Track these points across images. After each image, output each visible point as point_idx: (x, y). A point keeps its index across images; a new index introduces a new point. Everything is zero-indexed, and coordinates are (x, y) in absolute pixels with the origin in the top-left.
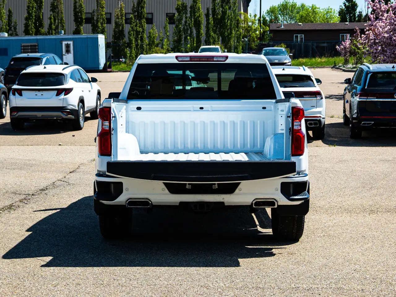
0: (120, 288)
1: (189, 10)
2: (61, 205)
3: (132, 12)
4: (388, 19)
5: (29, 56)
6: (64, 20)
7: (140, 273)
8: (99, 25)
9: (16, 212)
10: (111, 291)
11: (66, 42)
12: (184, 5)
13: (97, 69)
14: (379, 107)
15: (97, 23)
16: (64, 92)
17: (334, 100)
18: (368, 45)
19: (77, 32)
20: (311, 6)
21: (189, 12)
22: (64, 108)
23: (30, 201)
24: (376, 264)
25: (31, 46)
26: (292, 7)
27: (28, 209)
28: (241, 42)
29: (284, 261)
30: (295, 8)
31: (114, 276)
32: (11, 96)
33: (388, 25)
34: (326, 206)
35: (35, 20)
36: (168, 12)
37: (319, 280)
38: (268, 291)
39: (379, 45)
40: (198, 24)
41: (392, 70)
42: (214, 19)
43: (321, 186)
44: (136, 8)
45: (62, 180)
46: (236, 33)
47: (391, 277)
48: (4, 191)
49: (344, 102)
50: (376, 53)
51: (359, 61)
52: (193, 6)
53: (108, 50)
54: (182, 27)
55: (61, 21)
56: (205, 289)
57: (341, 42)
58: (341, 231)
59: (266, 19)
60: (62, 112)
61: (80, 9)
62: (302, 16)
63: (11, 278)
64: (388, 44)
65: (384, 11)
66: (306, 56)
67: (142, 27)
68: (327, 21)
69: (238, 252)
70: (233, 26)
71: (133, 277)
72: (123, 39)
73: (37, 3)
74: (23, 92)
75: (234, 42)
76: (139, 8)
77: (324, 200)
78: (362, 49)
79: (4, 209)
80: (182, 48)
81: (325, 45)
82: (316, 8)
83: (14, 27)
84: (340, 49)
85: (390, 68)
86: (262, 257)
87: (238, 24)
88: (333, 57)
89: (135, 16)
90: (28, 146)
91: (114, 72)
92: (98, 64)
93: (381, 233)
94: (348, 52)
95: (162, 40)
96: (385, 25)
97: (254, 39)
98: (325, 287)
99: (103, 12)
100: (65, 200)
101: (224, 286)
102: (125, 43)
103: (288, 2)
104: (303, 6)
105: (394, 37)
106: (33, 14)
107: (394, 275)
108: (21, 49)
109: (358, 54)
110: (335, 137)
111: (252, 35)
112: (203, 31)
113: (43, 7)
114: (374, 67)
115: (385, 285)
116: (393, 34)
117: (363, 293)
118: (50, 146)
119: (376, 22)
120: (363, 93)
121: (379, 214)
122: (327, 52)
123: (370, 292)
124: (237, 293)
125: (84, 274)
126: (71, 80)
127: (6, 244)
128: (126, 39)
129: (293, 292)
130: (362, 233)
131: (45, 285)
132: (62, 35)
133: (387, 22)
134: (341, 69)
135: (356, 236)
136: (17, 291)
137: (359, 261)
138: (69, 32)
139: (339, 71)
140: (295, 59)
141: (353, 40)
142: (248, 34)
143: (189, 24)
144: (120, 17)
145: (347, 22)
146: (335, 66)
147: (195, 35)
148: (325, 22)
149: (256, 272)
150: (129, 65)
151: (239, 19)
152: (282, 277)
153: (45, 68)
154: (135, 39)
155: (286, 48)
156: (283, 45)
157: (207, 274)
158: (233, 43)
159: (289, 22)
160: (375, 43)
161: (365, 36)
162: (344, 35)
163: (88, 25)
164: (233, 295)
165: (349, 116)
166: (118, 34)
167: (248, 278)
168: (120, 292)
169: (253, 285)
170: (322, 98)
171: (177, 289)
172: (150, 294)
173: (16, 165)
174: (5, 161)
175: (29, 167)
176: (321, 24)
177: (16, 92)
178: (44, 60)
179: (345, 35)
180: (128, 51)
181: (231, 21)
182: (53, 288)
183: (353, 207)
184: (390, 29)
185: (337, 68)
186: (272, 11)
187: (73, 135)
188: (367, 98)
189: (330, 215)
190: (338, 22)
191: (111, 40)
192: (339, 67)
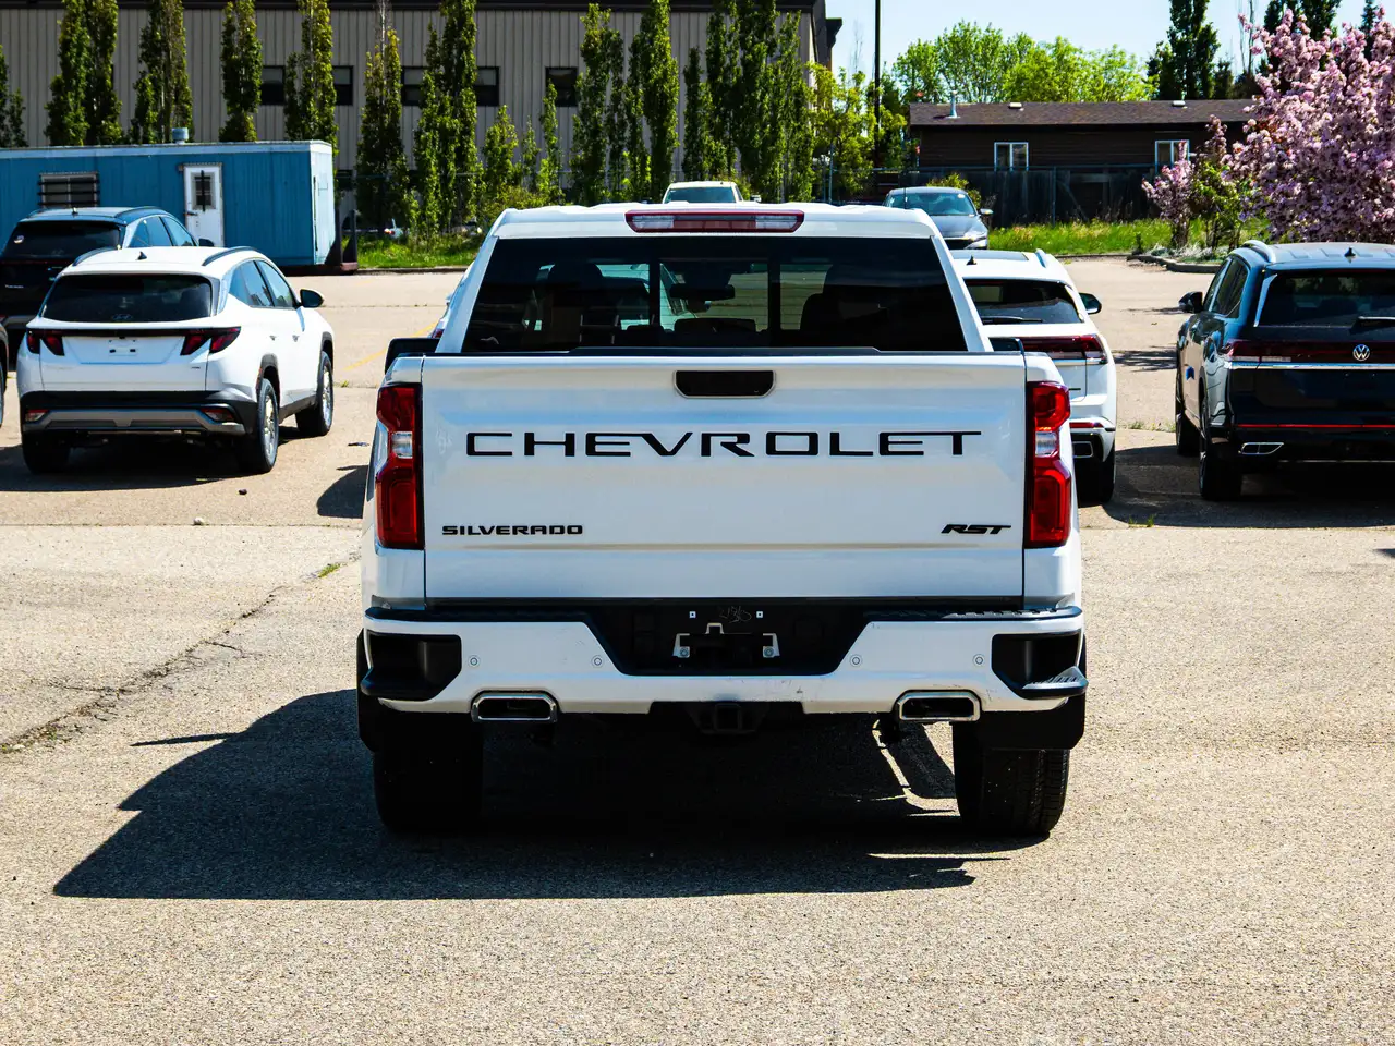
0: (469, 984)
1: (627, 55)
2: (225, 724)
3: (425, 64)
4: (1323, 90)
5: (76, 218)
6: (187, 92)
7: (527, 938)
8: (313, 109)
9: (72, 746)
10: (439, 994)
11: (197, 170)
12: (612, 38)
13: (308, 263)
14: (1303, 392)
15: (306, 102)
16: (209, 342)
17: (1139, 368)
18: (1258, 180)
19: (235, 132)
20: (1053, 43)
21: (627, 66)
22: (210, 397)
23: (115, 711)
24: (1314, 906)
25: (73, 182)
26: (986, 46)
27: (113, 735)
28: (809, 169)
29: (1005, 898)
30: (994, 49)
31: (441, 947)
32: (25, 356)
33: (1326, 110)
34: (1132, 726)
35: (87, 90)
36: (553, 65)
37: (1128, 957)
38: (962, 991)
39: (1295, 179)
40: (658, 107)
41: (1344, 263)
42: (717, 90)
43: (1110, 659)
44: (442, 49)
45: (217, 641)
46: (792, 137)
47: (1369, 947)
48: (23, 678)
49: (1179, 373)
50: (1284, 206)
51: (1224, 234)
52: (643, 41)
53: (344, 195)
54: (604, 117)
55: (177, 93)
56: (753, 987)
57: (1160, 168)
58: (1187, 805)
59: (895, 88)
60: (203, 411)
61: (246, 53)
62: (1020, 79)
63: (97, 956)
64: (1324, 176)
65: (1310, 61)
66: (1036, 216)
67: (463, 115)
68: (1108, 96)
69: (848, 872)
70: (782, 113)
71: (507, 950)
72: (394, 157)
73: (92, 32)
74: (67, 342)
75: (786, 169)
76: (450, 48)
77: (1122, 704)
78: (1235, 191)
79: (27, 737)
80: (602, 188)
81: (1103, 178)
82: (1068, 50)
83: (13, 117)
84: (1157, 192)
85: (1339, 256)
86: (930, 885)
87: (799, 104)
88: (1130, 220)
89: (437, 78)
90: (87, 529)
91: (364, 272)
92: (310, 244)
93: (1324, 811)
94: (1185, 202)
95: (533, 163)
96: (1314, 109)
97: (855, 158)
98: (1151, 977)
99: (326, 63)
100: (235, 709)
101: (812, 977)
102: (402, 170)
103: (971, 28)
104: (1023, 42)
105: (1346, 152)
106: (82, 71)
107: (1376, 941)
108: (40, 194)
109: (1222, 209)
110: (1150, 497)
111: (848, 145)
112: (677, 129)
113: (115, 45)
114: (1283, 255)
115: (1349, 971)
116: (1344, 140)
117: (1278, 997)
118: (164, 528)
119: (1283, 101)
120: (1247, 343)
121: (1313, 749)
122: (1109, 204)
123: (1302, 992)
124: (860, 997)
125: (342, 941)
126: (232, 299)
127: (60, 850)
128: (407, 158)
129: (1045, 994)
130: (1263, 811)
131: (217, 976)
132: (184, 145)
133: (1321, 99)
134: (1161, 263)
135: (1241, 821)
136: (127, 995)
137: (1256, 898)
138: (206, 134)
139: (1155, 268)
140: (999, 228)
141: (1203, 160)
142: (834, 142)
143: (628, 107)
144: (385, 82)
145: (1180, 99)
146: (1140, 251)
147: (647, 145)
148: (1099, 99)
149: (915, 934)
150: (418, 249)
151: (802, 89)
152: (1005, 947)
153: (142, 257)
154: (439, 157)
155: (966, 188)
156: (956, 177)
157: (751, 939)
158: (781, 172)
159: (973, 98)
160: (1281, 173)
161: (1246, 148)
162: (1169, 145)
163: (270, 109)
164: (849, 1003)
165: (1196, 422)
166: (379, 142)
167: (891, 951)
168: (469, 997)
169: (909, 972)
170: (1104, 362)
171: (661, 986)
172: (571, 1001)
173: (52, 590)
174: (13, 579)
175: (99, 599)
176: (1087, 106)
177: (42, 341)
178: (131, 231)
179: (1172, 142)
180: (412, 199)
181: (777, 94)
182: (245, 985)
183: (1225, 729)
184: (1332, 124)
185: (1149, 260)
186: (915, 61)
187: (242, 489)
188: (1260, 362)
189: (1148, 752)
190: (1144, 100)
191: (353, 161)
192: (1154, 254)
